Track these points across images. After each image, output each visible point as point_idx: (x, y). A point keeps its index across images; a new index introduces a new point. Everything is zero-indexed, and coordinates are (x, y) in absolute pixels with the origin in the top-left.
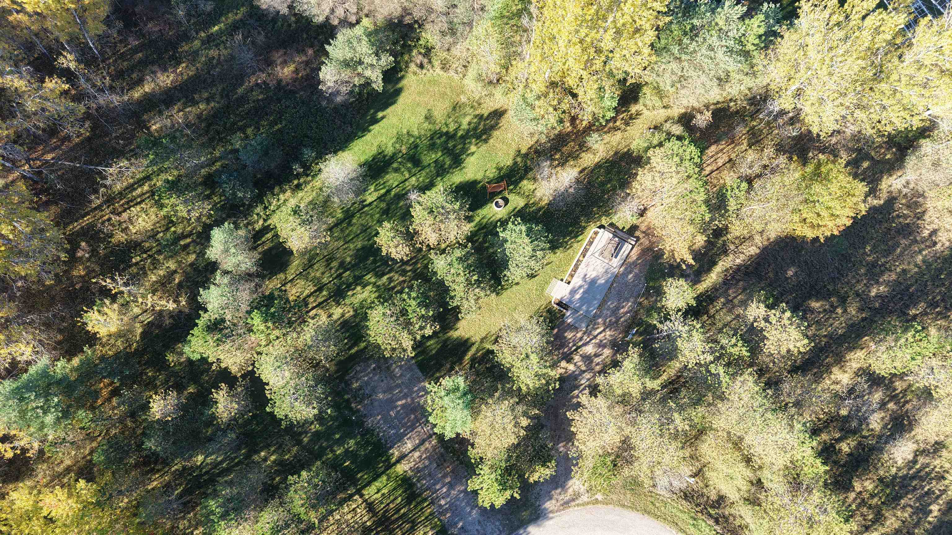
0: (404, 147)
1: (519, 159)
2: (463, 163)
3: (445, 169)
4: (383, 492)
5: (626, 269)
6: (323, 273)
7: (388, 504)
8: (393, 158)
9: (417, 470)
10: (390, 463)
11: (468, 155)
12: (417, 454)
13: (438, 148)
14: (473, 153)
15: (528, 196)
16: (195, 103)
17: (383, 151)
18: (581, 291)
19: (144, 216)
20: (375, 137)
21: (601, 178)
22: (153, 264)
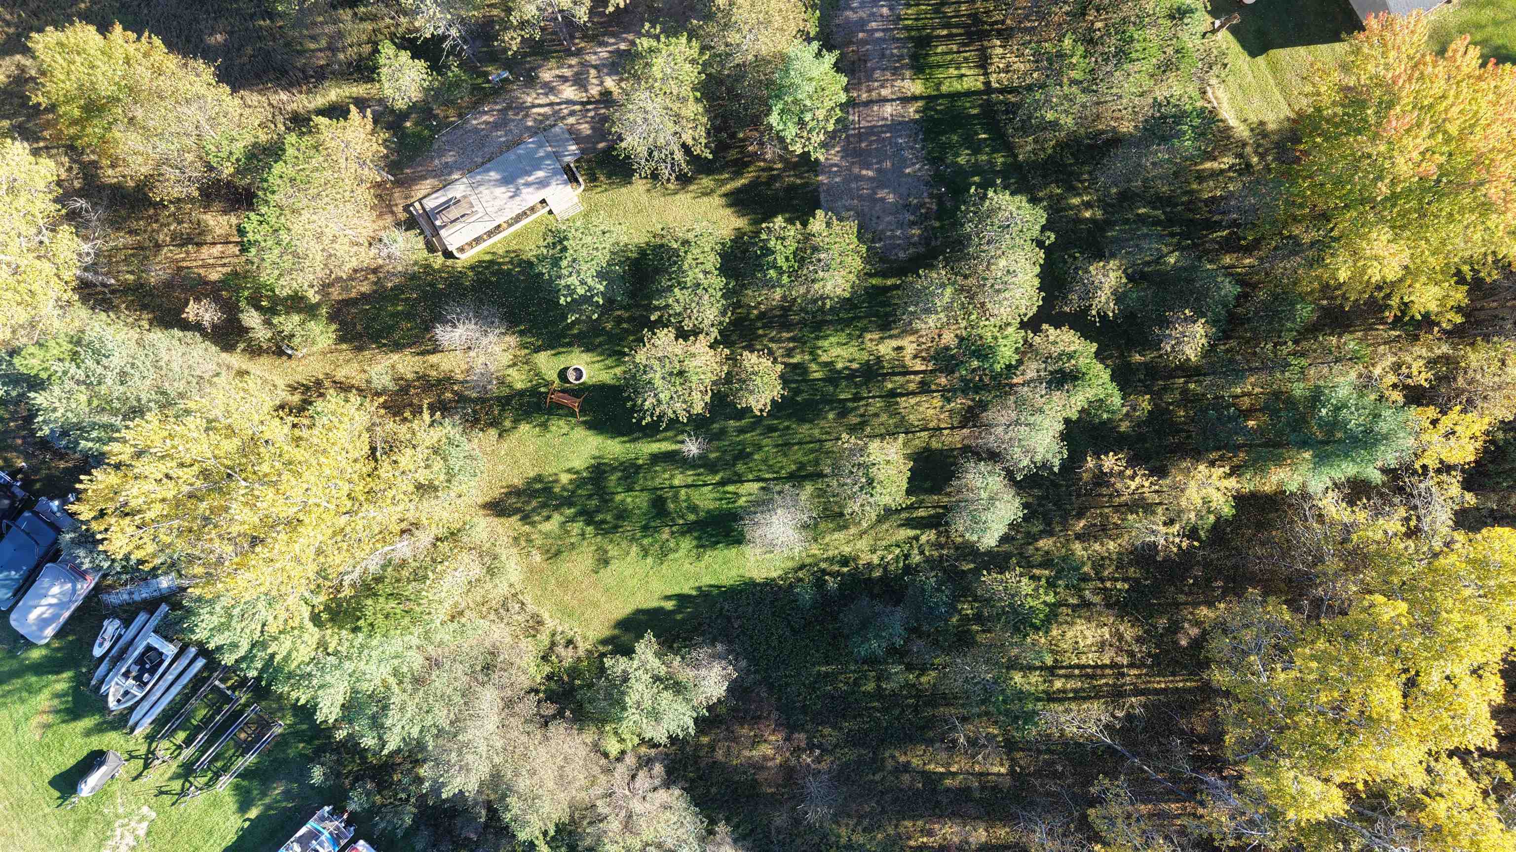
0: (665, 536)
1: (507, 424)
2: (593, 466)
3: (623, 471)
4: (956, 72)
5: (450, 174)
6: (876, 415)
7: (959, 52)
8: (688, 529)
9: (896, 72)
10: (927, 103)
11: (577, 472)
12: (885, 92)
13: (617, 508)
14: (569, 471)
15: (526, 363)
16: (927, 776)
17: (697, 547)
18: (531, 179)
19: (1082, 644)
20: (697, 578)
21: (406, 325)
22: (1102, 566)
